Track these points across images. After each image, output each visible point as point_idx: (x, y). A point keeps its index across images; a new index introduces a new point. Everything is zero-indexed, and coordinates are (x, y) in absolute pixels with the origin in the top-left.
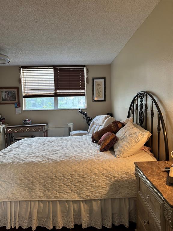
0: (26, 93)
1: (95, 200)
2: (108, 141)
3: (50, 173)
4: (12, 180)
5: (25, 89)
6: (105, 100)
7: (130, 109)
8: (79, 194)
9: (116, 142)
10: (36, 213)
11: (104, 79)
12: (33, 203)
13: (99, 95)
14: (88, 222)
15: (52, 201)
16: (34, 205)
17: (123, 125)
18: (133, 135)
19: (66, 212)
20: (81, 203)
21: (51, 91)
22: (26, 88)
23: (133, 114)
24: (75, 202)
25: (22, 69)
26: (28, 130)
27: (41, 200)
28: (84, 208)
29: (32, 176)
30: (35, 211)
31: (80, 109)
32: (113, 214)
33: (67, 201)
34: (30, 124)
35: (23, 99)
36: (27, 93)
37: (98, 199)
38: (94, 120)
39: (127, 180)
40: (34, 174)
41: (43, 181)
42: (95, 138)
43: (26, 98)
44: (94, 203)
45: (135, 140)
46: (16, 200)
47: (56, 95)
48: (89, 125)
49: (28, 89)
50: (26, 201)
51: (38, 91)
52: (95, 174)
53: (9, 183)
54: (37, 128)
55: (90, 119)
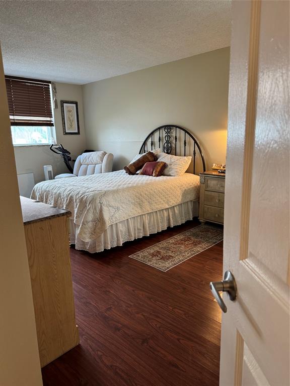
1: (176, 206)
3: (151, 191)
4: (128, 201)
6: (78, 133)
8: (168, 203)
11: (76, 103)
13: (71, 126)
15: (155, 212)
16: (145, 217)
19: (161, 219)
20: (165, 211)
27: (149, 212)
37: (178, 205)
40: (142, 193)
41: (147, 198)
44: (176, 208)
46: (134, 216)
50: (140, 215)
53: (127, 204)
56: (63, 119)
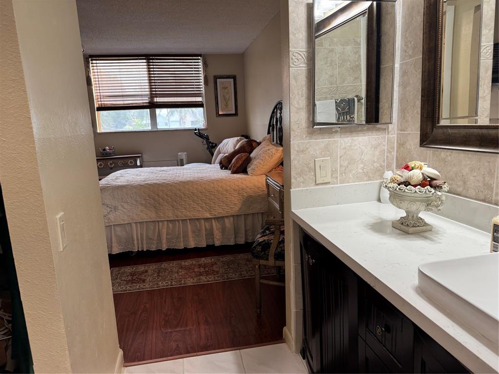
0: (100, 103)
1: (227, 217)
2: (240, 162)
3: (178, 192)
4: (136, 200)
5: (97, 96)
6: (236, 114)
7: (270, 126)
8: (211, 211)
9: (249, 163)
10: (166, 233)
11: (234, 78)
12: (160, 224)
13: (227, 106)
14: (221, 240)
15: (183, 220)
16: (163, 225)
17: (259, 144)
18: (268, 152)
19: (197, 231)
20: (213, 220)
21: (144, 99)
22: (101, 94)
23: (273, 131)
24: (206, 219)
25: (91, 60)
26: (111, 164)
27: (170, 219)
28: (216, 226)
29: (158, 195)
30: (164, 231)
31: (196, 130)
32: (246, 231)
33: (197, 219)
34: (113, 154)
35: (96, 112)
36: (102, 103)
37: (231, 216)
38: (221, 145)
39: (259, 196)
40: (161, 193)
41: (170, 200)
42: (224, 163)
43: (100, 112)
44: (226, 220)
45: (269, 157)
46: (142, 221)
47: (152, 106)
48: (213, 155)
49: (103, 95)
50: (153, 221)
51: (122, 99)
52: (226, 191)
53: (133, 204)
54: (126, 161)
55: (214, 145)
56: (216, 98)
